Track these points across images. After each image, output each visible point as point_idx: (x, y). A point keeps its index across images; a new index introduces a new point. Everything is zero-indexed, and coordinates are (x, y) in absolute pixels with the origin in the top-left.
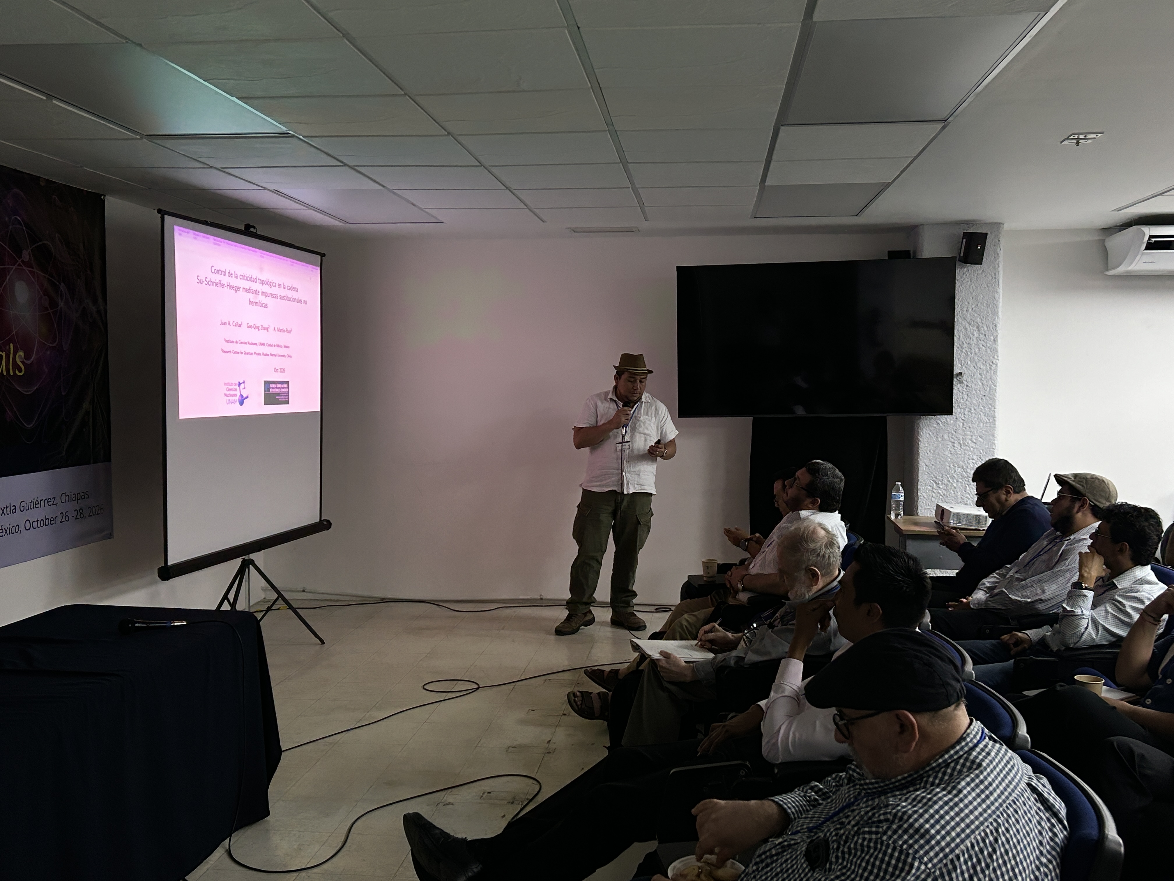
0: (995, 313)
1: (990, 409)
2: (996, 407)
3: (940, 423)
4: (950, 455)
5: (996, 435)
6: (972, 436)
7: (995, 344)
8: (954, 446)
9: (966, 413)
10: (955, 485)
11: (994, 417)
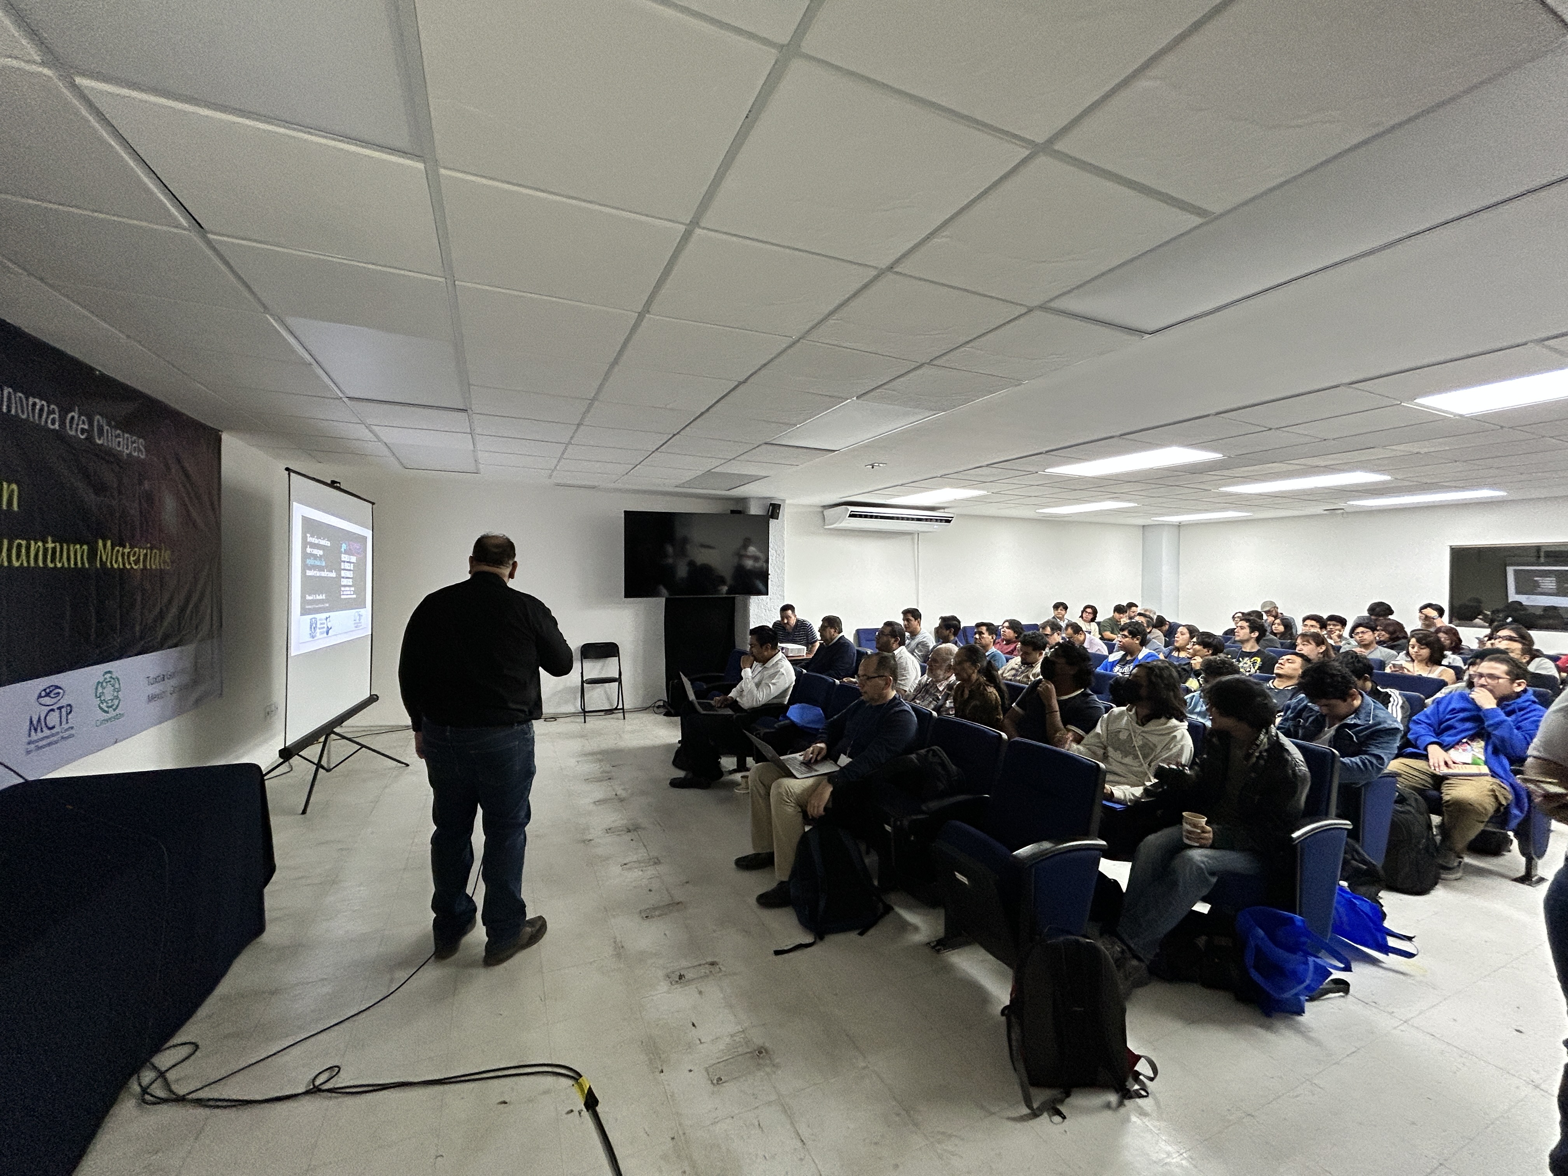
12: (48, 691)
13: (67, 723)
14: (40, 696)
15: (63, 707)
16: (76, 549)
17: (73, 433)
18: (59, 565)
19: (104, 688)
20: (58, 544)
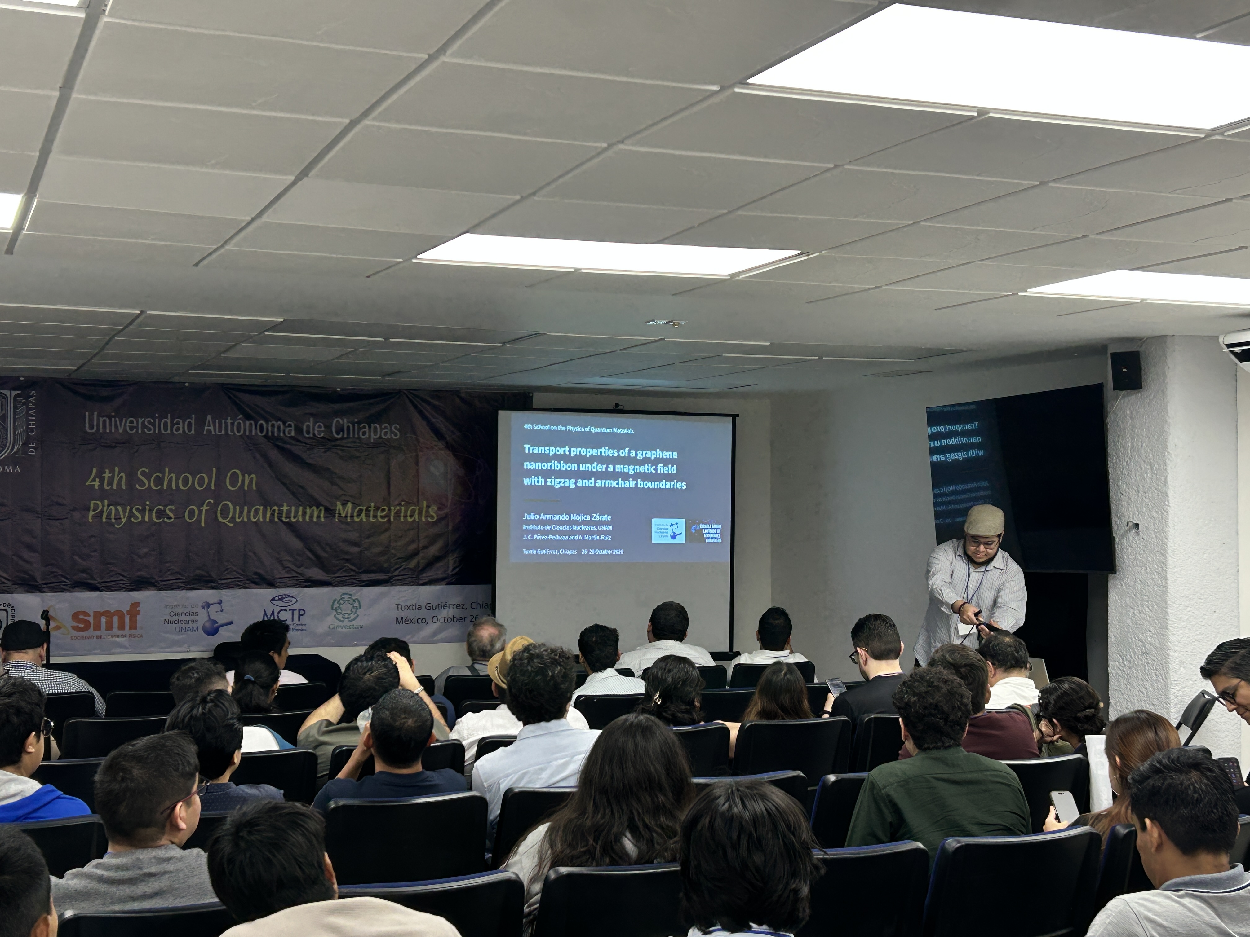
0: (1165, 448)
1: (1162, 567)
2: (1168, 567)
3: (1123, 584)
4: (1131, 624)
5: (1169, 602)
6: (1148, 601)
7: (1165, 486)
8: (1134, 613)
9: (1143, 572)
10: (1136, 663)
11: (1166, 579)
12: (280, 597)
13: (299, 620)
14: (273, 599)
15: (296, 610)
16: (313, 509)
17: (311, 435)
18: (293, 520)
19: (340, 604)
20: (293, 508)
